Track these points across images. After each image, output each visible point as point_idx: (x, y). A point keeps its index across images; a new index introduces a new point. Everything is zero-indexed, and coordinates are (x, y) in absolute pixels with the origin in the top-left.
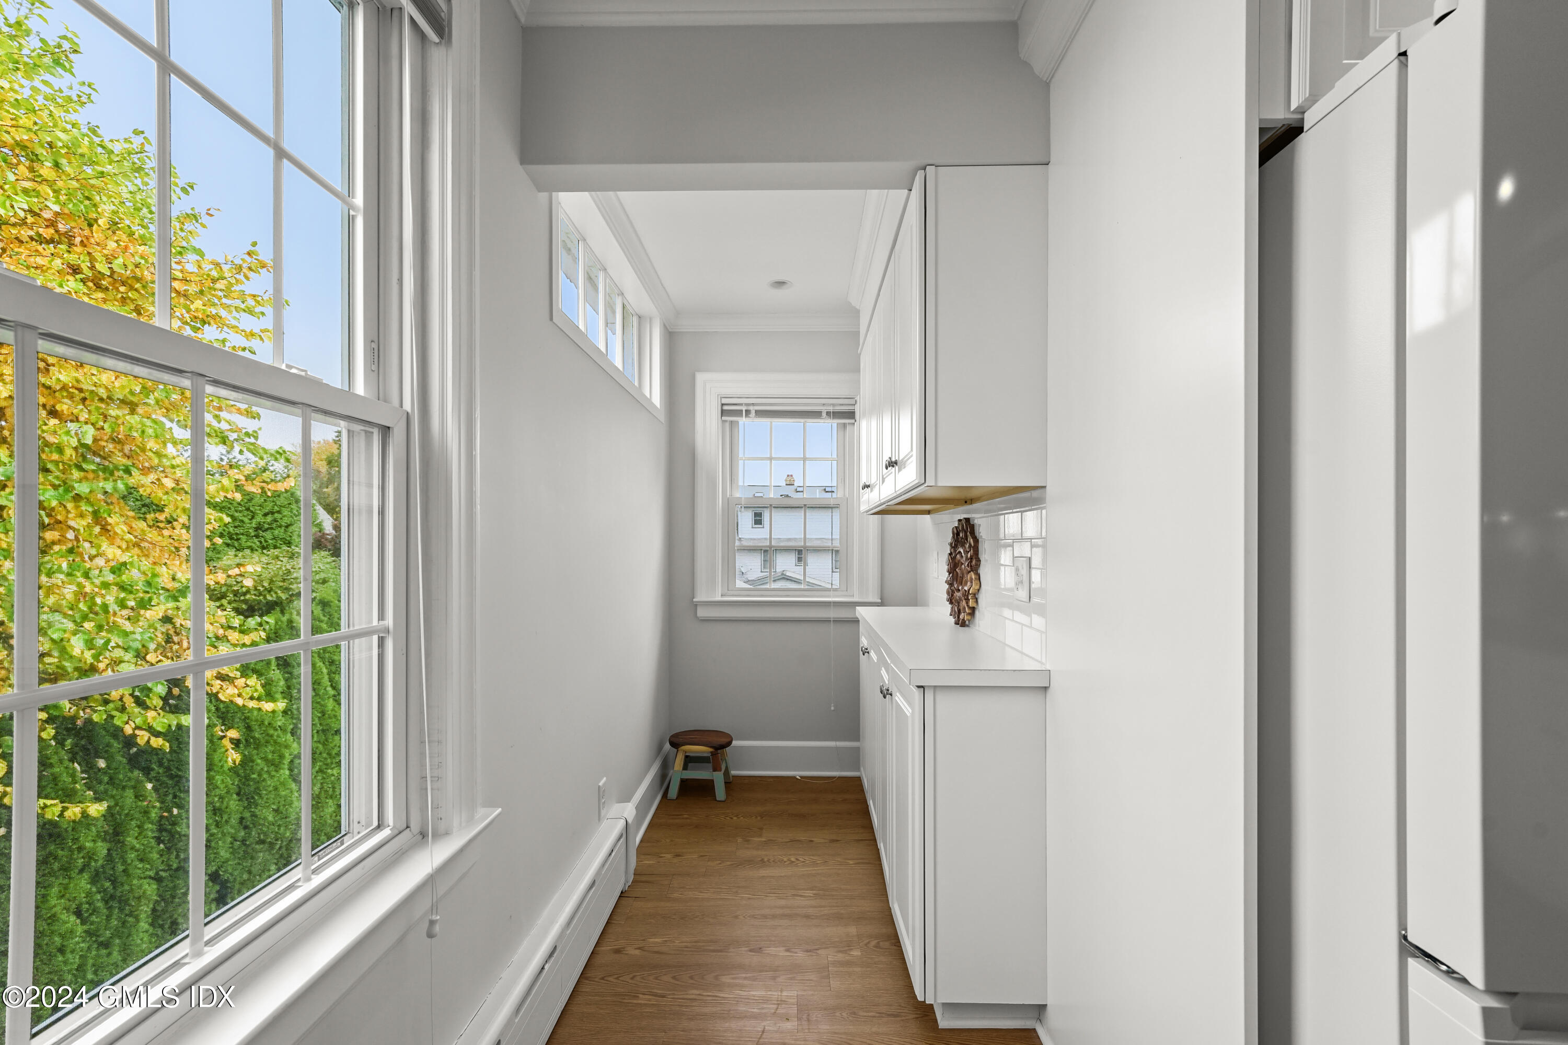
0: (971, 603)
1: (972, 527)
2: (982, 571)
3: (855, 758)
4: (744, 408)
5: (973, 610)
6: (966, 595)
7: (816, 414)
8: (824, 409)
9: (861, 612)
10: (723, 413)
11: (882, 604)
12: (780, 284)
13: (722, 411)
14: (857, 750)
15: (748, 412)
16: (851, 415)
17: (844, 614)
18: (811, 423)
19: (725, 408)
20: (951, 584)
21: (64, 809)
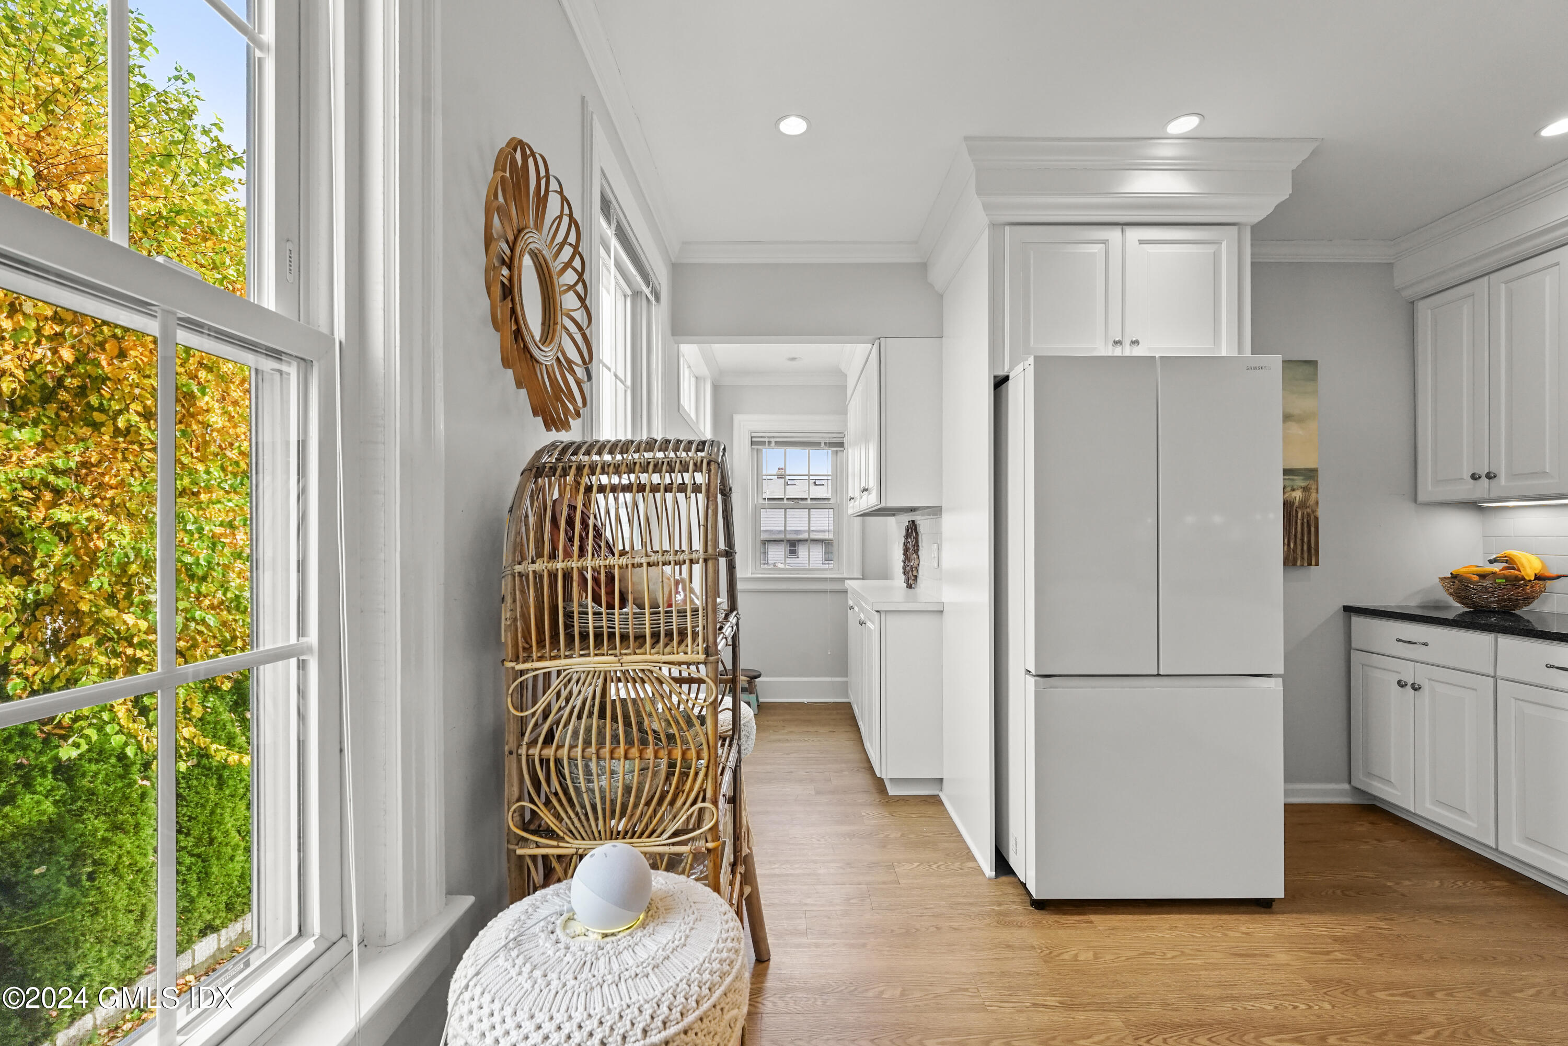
0: (915, 573)
1: (915, 526)
2: (920, 553)
3: (845, 687)
4: (767, 440)
5: (916, 577)
6: (912, 567)
7: (816, 445)
8: (823, 441)
9: (848, 583)
10: (753, 443)
11: (863, 579)
12: (793, 359)
13: (752, 442)
14: (847, 682)
15: (770, 442)
16: (841, 445)
17: (836, 586)
18: (814, 452)
19: (754, 439)
20: (905, 563)
21: (228, 755)
